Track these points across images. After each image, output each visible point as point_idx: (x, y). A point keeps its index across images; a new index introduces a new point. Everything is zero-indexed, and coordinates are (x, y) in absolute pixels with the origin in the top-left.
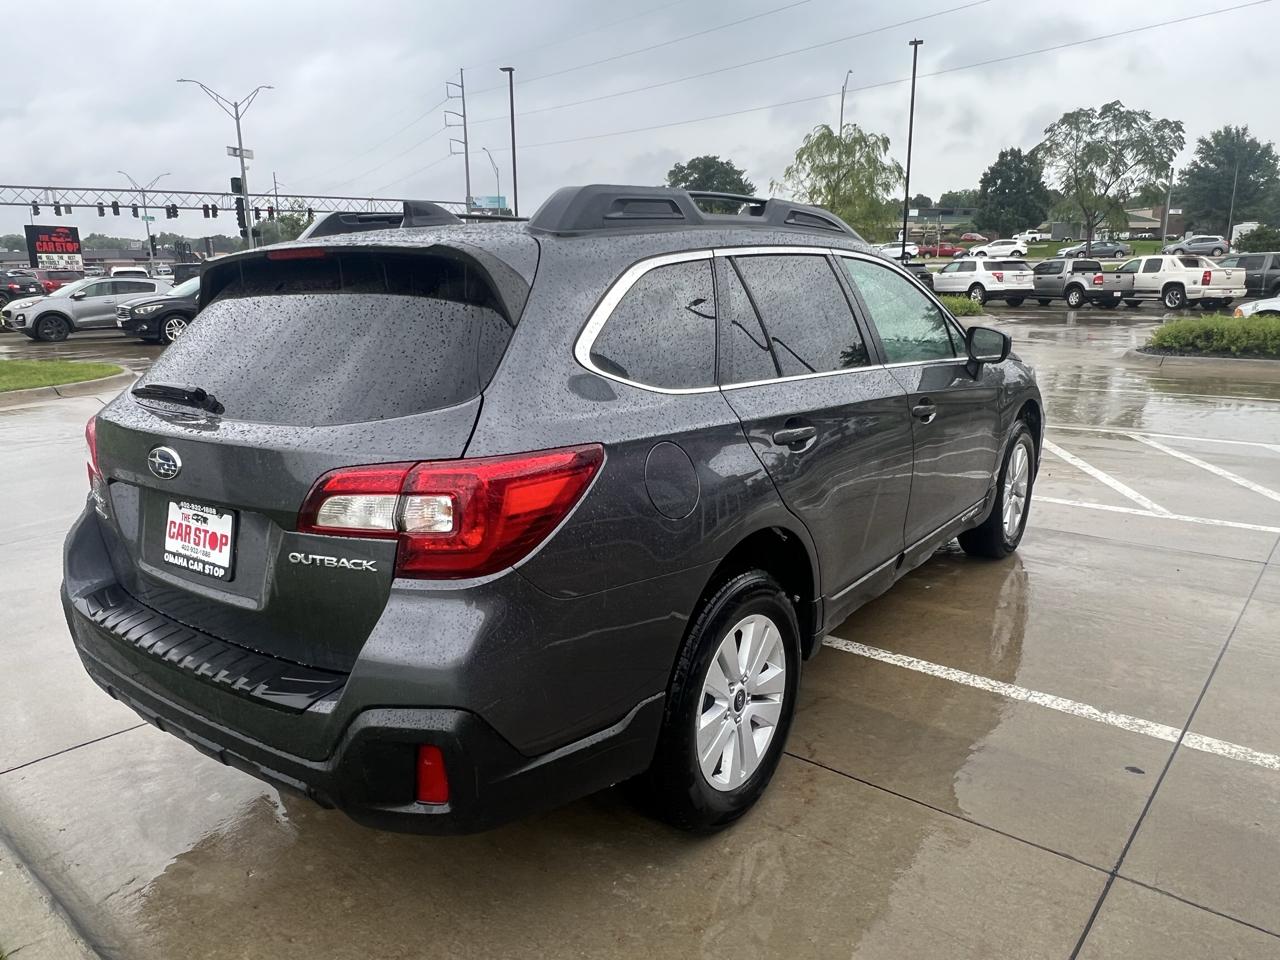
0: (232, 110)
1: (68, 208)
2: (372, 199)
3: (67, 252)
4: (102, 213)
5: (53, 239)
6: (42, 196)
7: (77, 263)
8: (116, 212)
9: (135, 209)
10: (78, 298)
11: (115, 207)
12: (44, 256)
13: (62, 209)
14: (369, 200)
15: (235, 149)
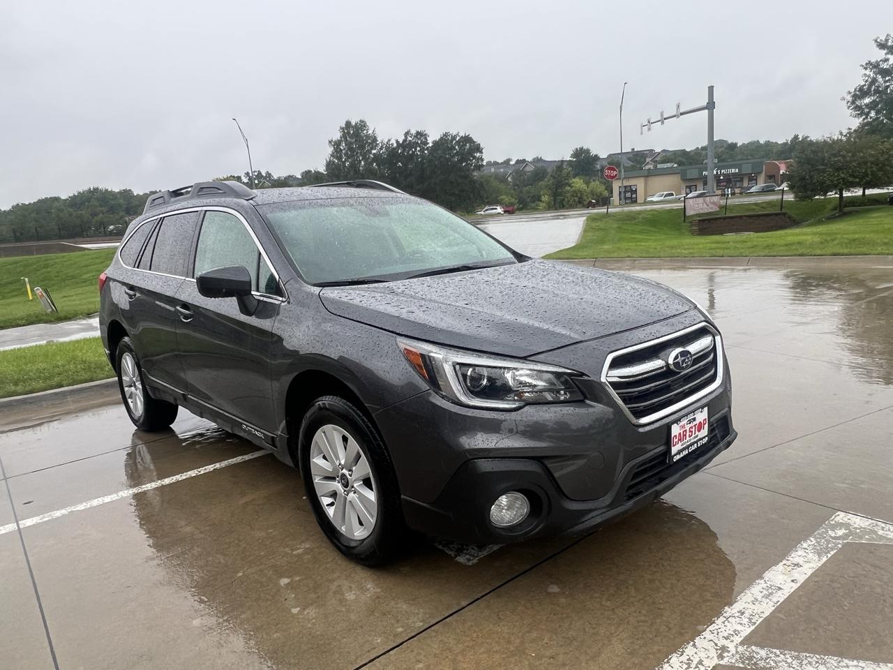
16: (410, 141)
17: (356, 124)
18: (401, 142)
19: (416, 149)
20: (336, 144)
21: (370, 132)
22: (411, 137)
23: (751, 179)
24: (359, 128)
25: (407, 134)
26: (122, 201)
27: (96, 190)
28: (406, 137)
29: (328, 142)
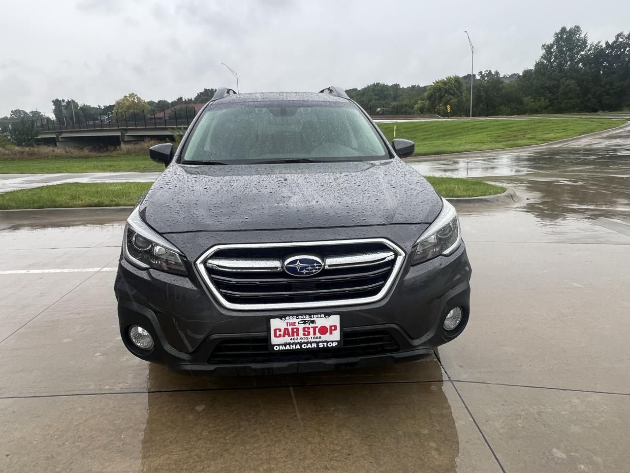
16: (621, 42)
17: (571, 29)
18: (610, 44)
19: (625, 50)
20: (548, 48)
21: (582, 36)
22: (622, 38)
24: (573, 33)
25: (619, 36)
26: (392, 92)
27: (378, 84)
28: (617, 39)
29: (541, 46)
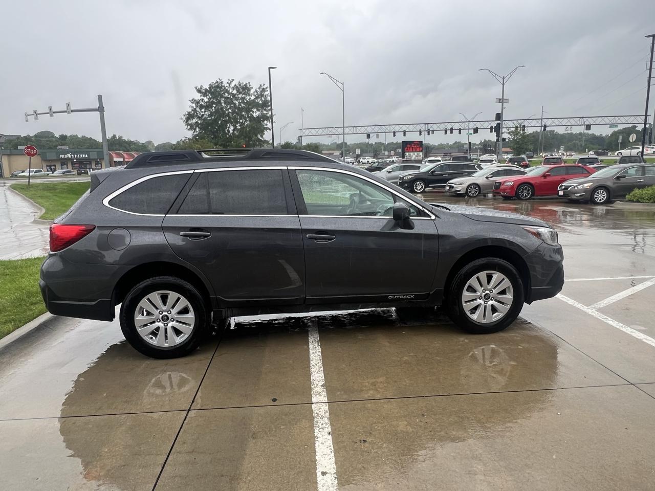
0: (501, 80)
1: (433, 131)
2: (583, 117)
3: (417, 152)
4: (446, 133)
5: (412, 146)
6: (424, 127)
7: (420, 156)
8: (451, 133)
9: (460, 130)
10: (389, 172)
11: (452, 129)
12: (407, 154)
13: (431, 132)
14: (581, 118)
15: (500, 99)
23: (97, 163)
